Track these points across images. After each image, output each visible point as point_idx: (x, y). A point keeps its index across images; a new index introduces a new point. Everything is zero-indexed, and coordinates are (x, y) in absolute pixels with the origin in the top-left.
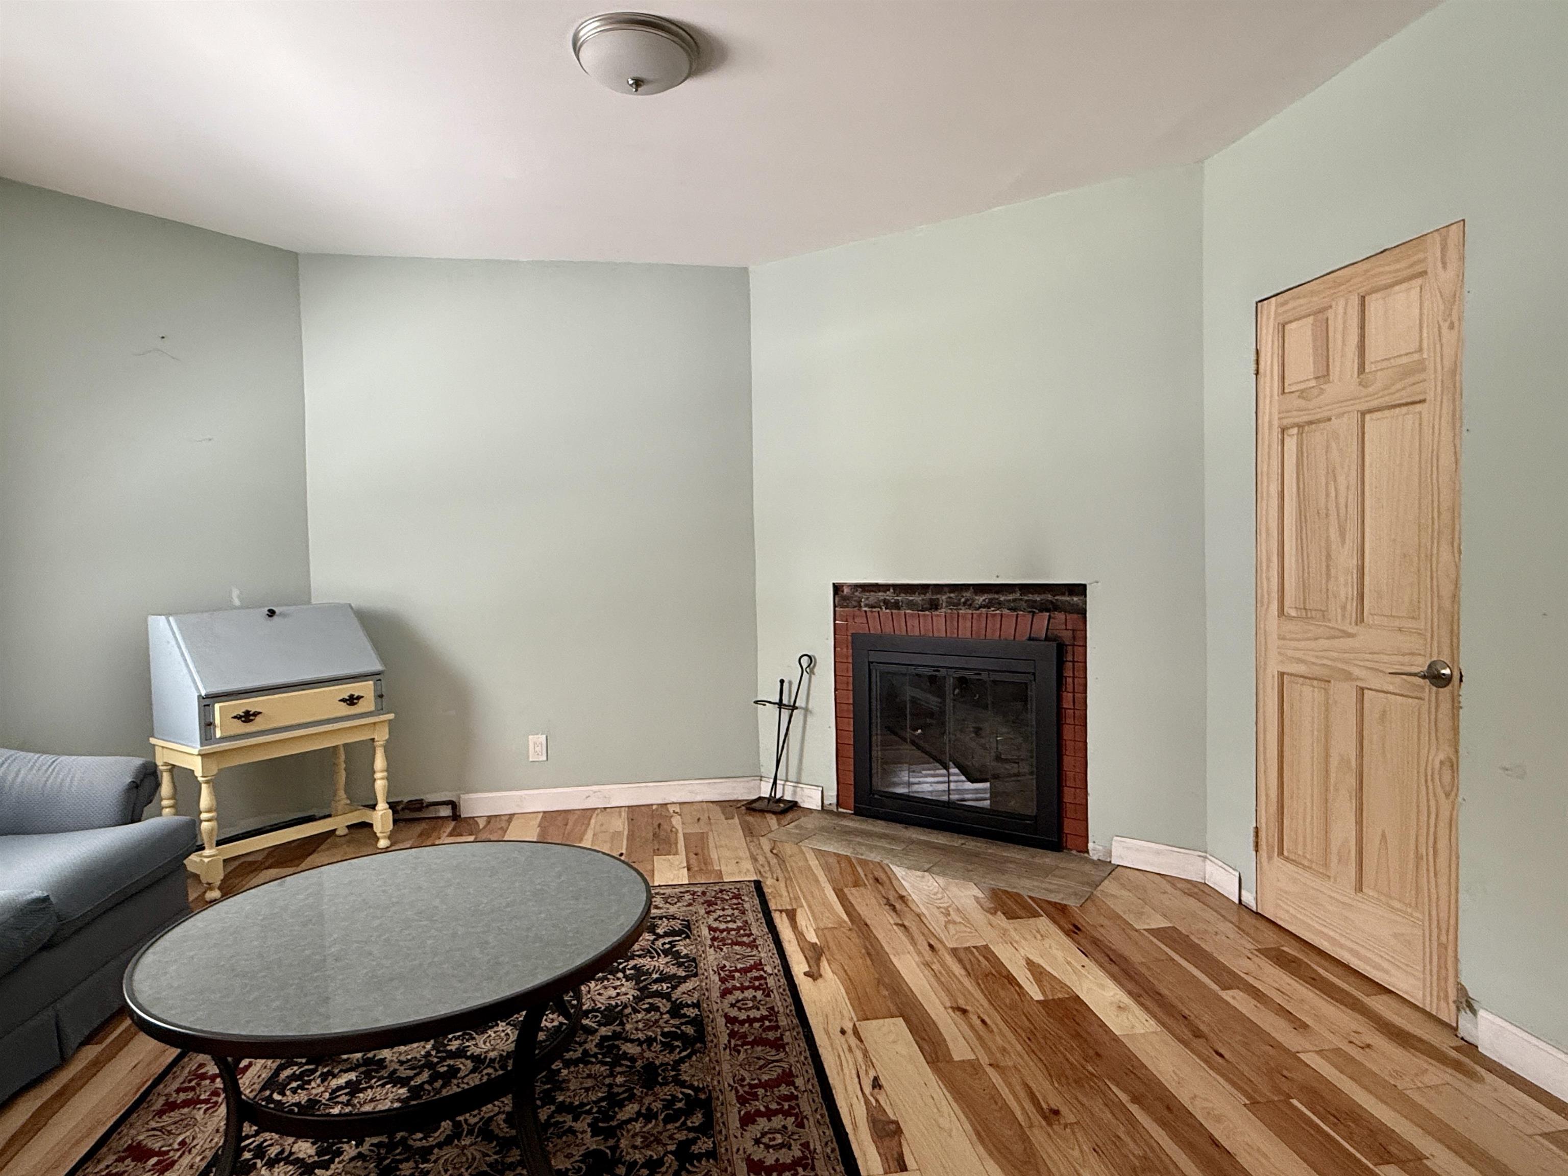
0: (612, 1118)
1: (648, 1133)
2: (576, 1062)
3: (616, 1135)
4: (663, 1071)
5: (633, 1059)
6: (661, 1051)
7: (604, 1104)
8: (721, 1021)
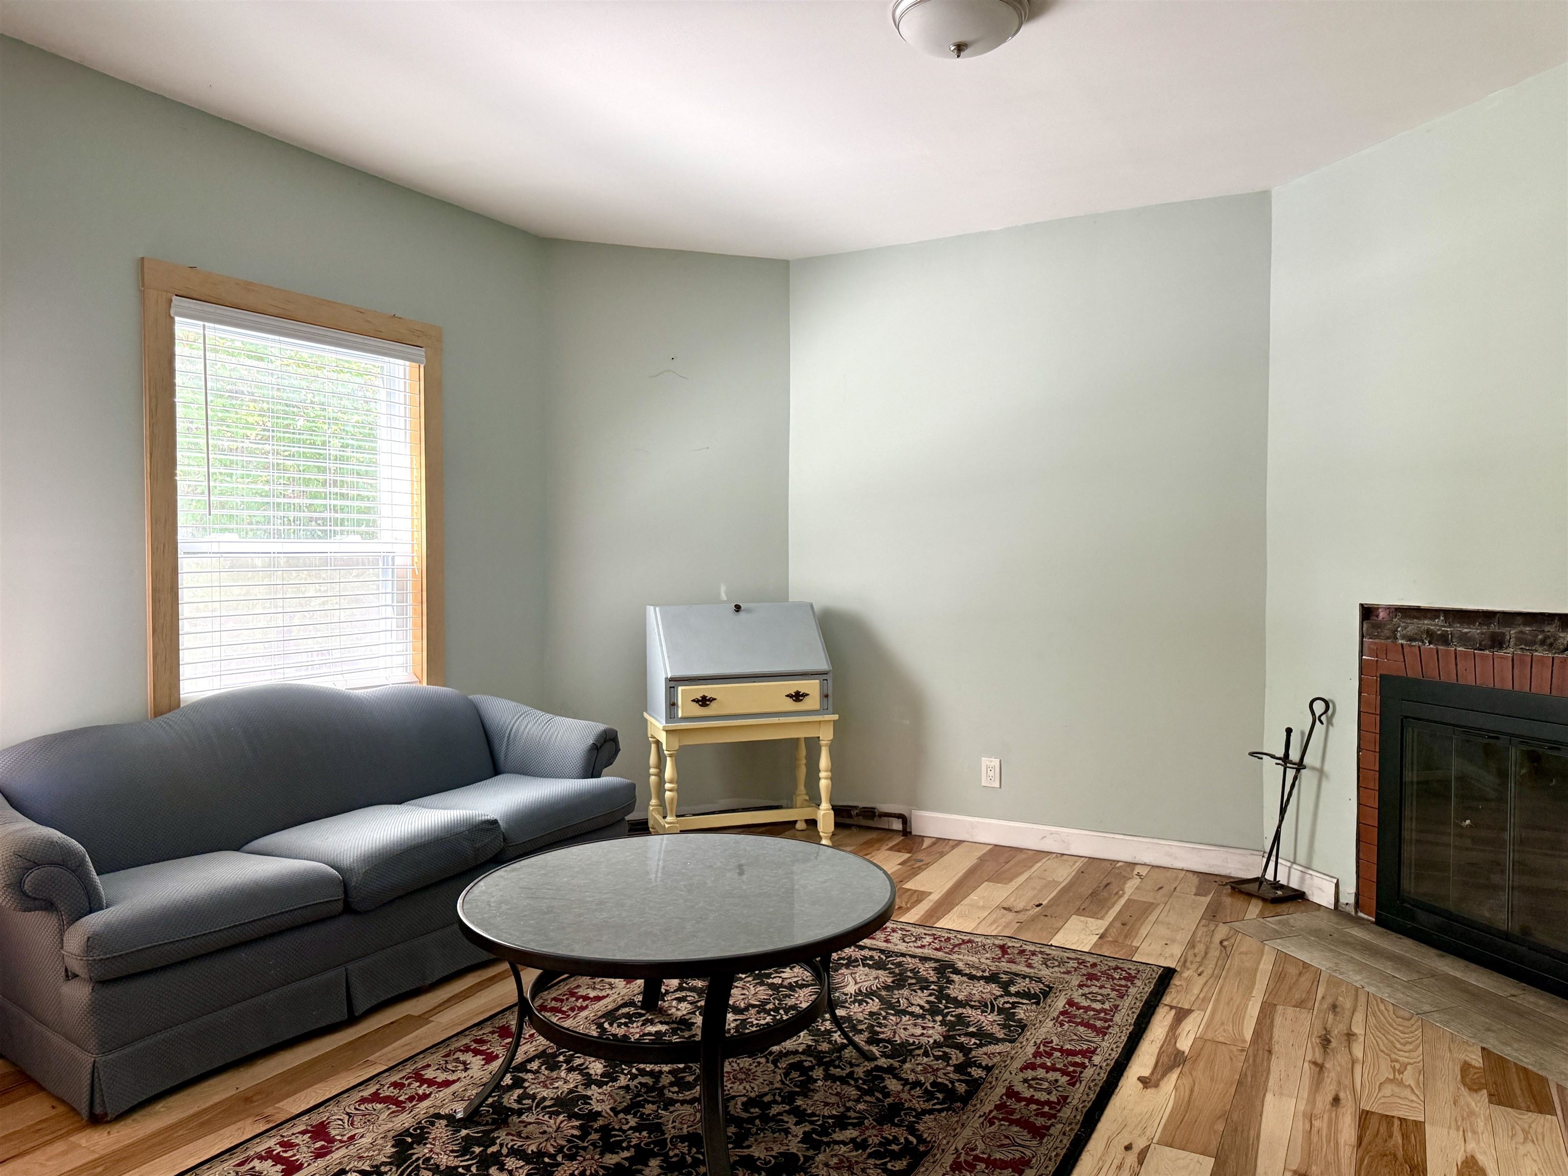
0: (829, 1134)
1: (847, 1158)
2: (834, 1079)
3: (819, 1150)
4: (905, 1114)
5: (887, 1095)
6: (918, 1097)
7: (830, 1121)
8: (1001, 1090)
